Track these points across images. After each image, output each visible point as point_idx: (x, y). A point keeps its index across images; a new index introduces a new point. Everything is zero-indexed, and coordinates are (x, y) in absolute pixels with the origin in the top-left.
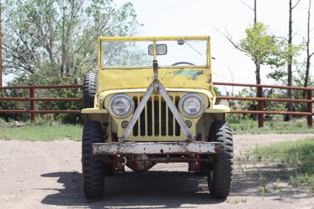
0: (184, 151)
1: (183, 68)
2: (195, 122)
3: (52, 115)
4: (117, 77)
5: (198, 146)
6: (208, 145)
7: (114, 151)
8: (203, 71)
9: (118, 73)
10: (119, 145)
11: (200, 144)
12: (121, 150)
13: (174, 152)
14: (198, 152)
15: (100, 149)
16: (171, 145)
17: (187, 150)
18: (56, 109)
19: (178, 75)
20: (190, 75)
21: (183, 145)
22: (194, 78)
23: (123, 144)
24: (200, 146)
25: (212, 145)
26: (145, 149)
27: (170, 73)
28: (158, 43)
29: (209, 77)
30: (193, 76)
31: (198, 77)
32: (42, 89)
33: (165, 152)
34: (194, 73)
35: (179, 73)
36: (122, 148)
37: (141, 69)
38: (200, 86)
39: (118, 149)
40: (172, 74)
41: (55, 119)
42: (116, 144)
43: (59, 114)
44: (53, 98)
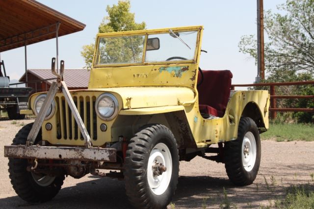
0: (80, 157)
1: (170, 64)
2: (110, 125)
3: (291, 113)
4: (106, 75)
5: (92, 152)
6: (102, 152)
7: (21, 155)
8: (188, 67)
9: (107, 71)
10: (24, 148)
11: (95, 150)
12: (26, 154)
13: (71, 157)
14: (93, 159)
15: (9, 151)
16: (68, 150)
17: (83, 157)
18: (295, 107)
19: (163, 71)
20: (175, 71)
21: (78, 150)
22: (178, 75)
23: (28, 148)
24: (95, 153)
25: (106, 152)
26: (45, 153)
27: (155, 70)
28: (150, 37)
29: (194, 73)
30: (177, 72)
31: (183, 73)
32: (286, 86)
33: (63, 157)
34: (179, 69)
35: (164, 69)
36: (27, 152)
37: (130, 66)
38: (183, 84)
39: (24, 152)
40: (158, 71)
41: (293, 117)
42: (22, 147)
43: (297, 112)
44: (296, 95)
